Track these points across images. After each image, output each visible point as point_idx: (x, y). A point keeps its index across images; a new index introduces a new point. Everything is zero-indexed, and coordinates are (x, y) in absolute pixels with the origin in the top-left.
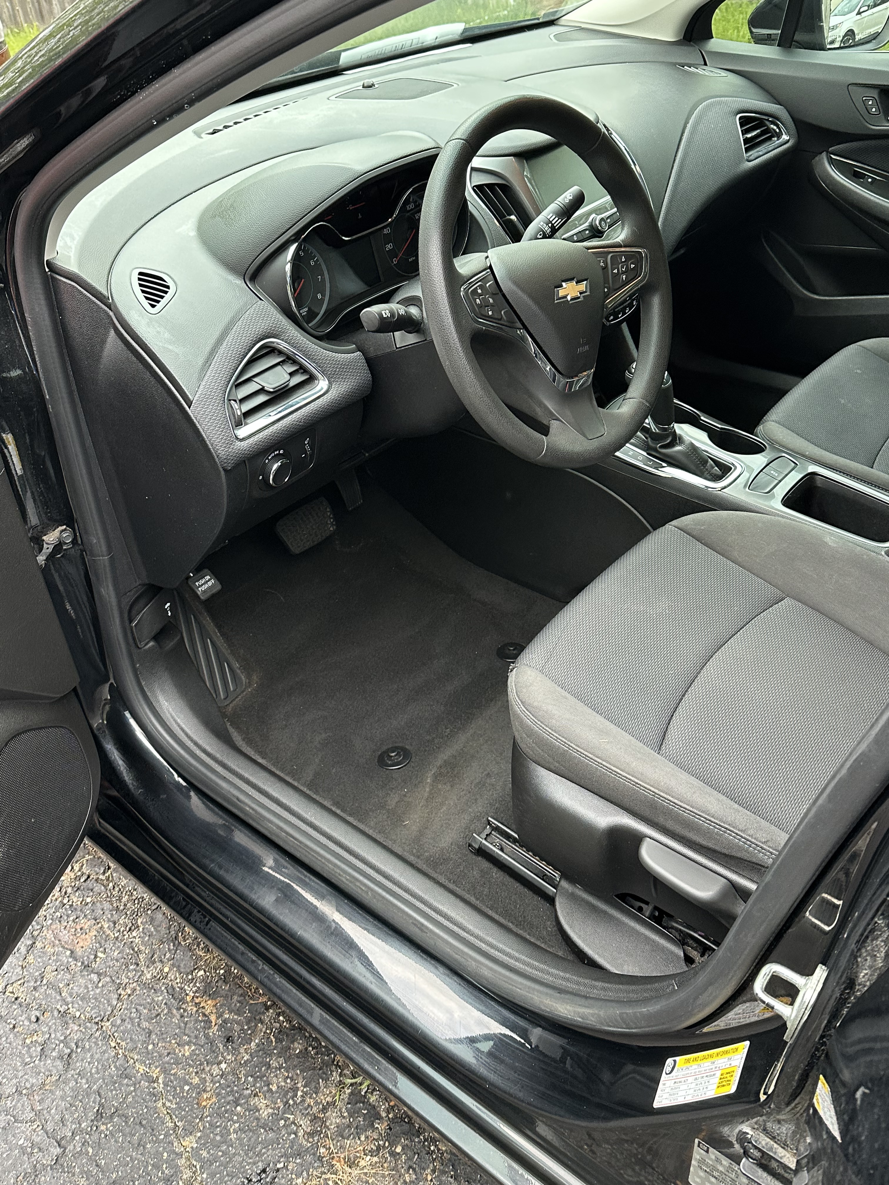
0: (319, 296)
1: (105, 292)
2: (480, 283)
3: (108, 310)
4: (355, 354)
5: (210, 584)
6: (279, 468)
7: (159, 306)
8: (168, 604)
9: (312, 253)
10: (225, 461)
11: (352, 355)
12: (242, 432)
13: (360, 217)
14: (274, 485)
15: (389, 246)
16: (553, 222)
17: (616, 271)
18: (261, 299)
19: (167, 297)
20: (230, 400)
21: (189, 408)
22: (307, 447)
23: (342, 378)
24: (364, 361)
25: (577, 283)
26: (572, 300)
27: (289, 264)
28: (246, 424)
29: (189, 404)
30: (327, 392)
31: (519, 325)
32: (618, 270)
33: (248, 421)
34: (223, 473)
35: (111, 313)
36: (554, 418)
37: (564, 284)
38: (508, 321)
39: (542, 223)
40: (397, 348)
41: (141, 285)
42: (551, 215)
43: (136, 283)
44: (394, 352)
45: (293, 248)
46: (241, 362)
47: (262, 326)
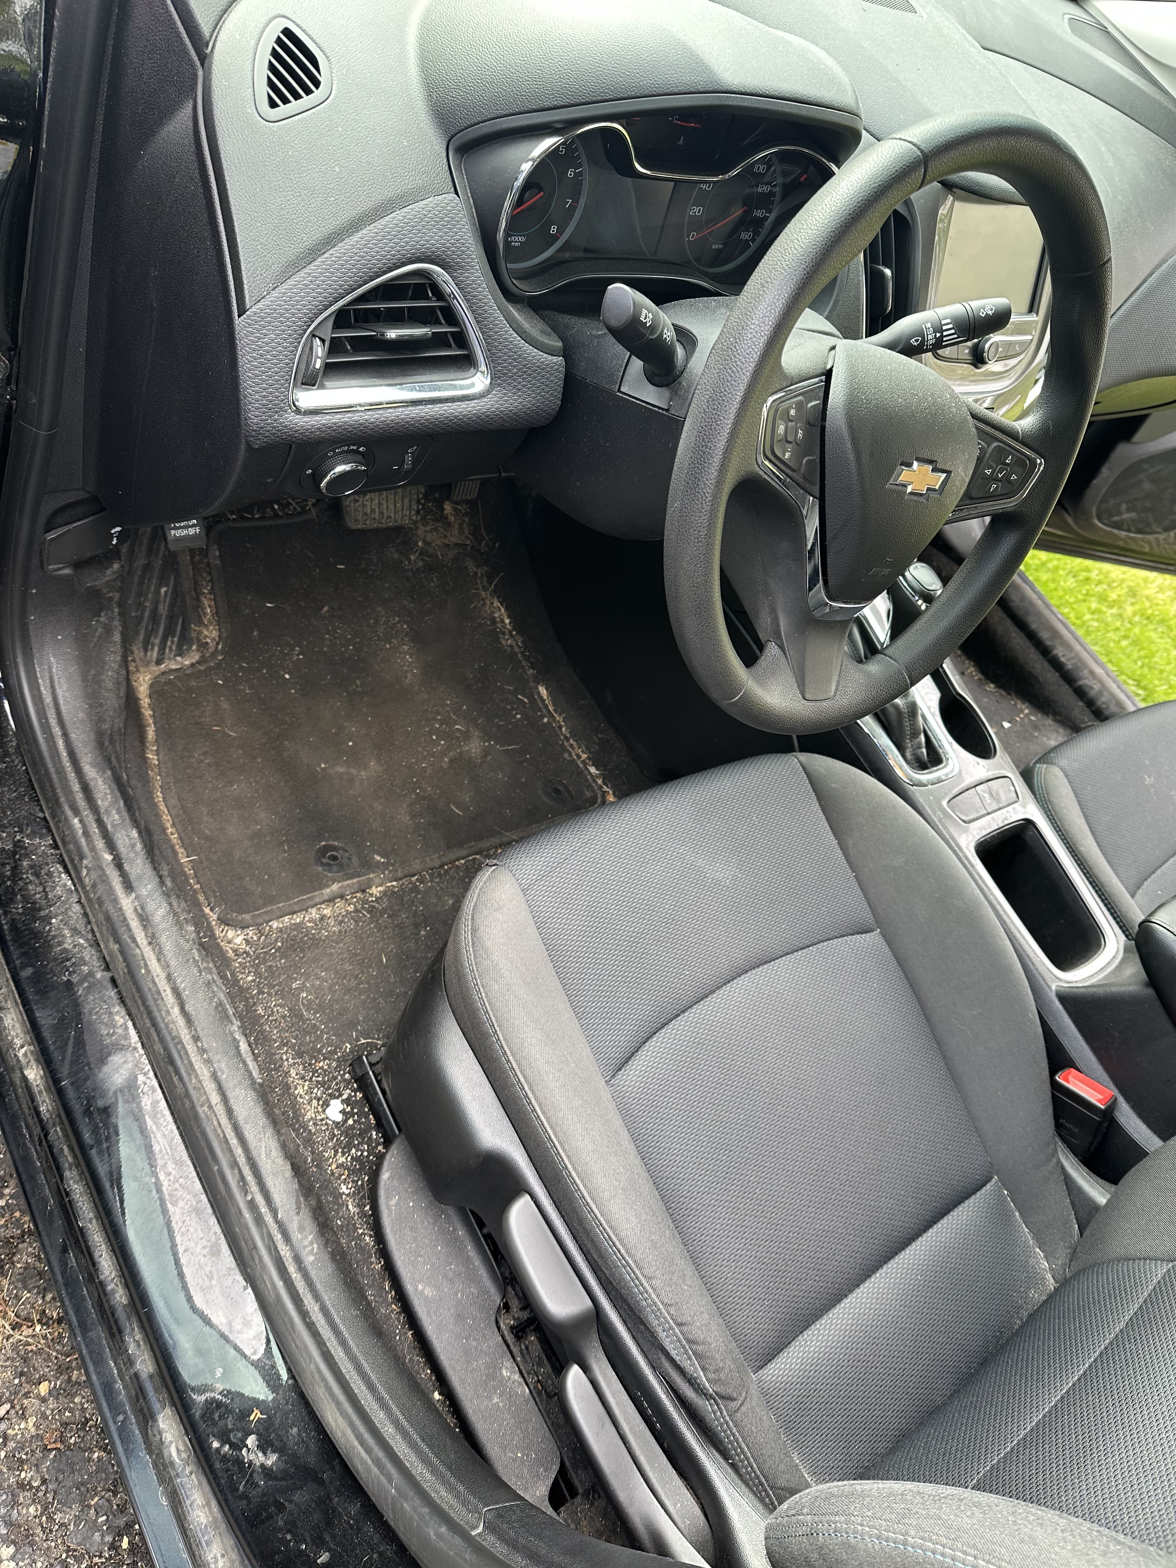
0: (553, 230)
1: (206, 30)
2: (800, 398)
3: (198, 63)
4: (555, 359)
5: (192, 531)
6: (344, 474)
7: (283, 110)
8: (118, 529)
9: (579, 157)
10: (253, 433)
11: (550, 358)
12: (307, 398)
13: (681, 142)
14: (324, 491)
15: (696, 209)
16: (945, 334)
17: (988, 472)
18: (457, 193)
19: (306, 101)
20: (314, 336)
21: (239, 316)
22: (409, 458)
23: (514, 387)
24: (562, 376)
25: (932, 470)
26: (911, 493)
27: (531, 163)
28: (322, 387)
29: (242, 312)
30: (482, 395)
31: (816, 490)
32: (993, 473)
33: (327, 384)
34: (243, 447)
35: (200, 73)
36: (778, 643)
37: (915, 464)
38: (804, 478)
39: (929, 325)
40: (619, 391)
41: (274, 53)
42: (948, 321)
43: (268, 43)
44: (611, 395)
45: (548, 143)
46: (365, 283)
47: (434, 240)
